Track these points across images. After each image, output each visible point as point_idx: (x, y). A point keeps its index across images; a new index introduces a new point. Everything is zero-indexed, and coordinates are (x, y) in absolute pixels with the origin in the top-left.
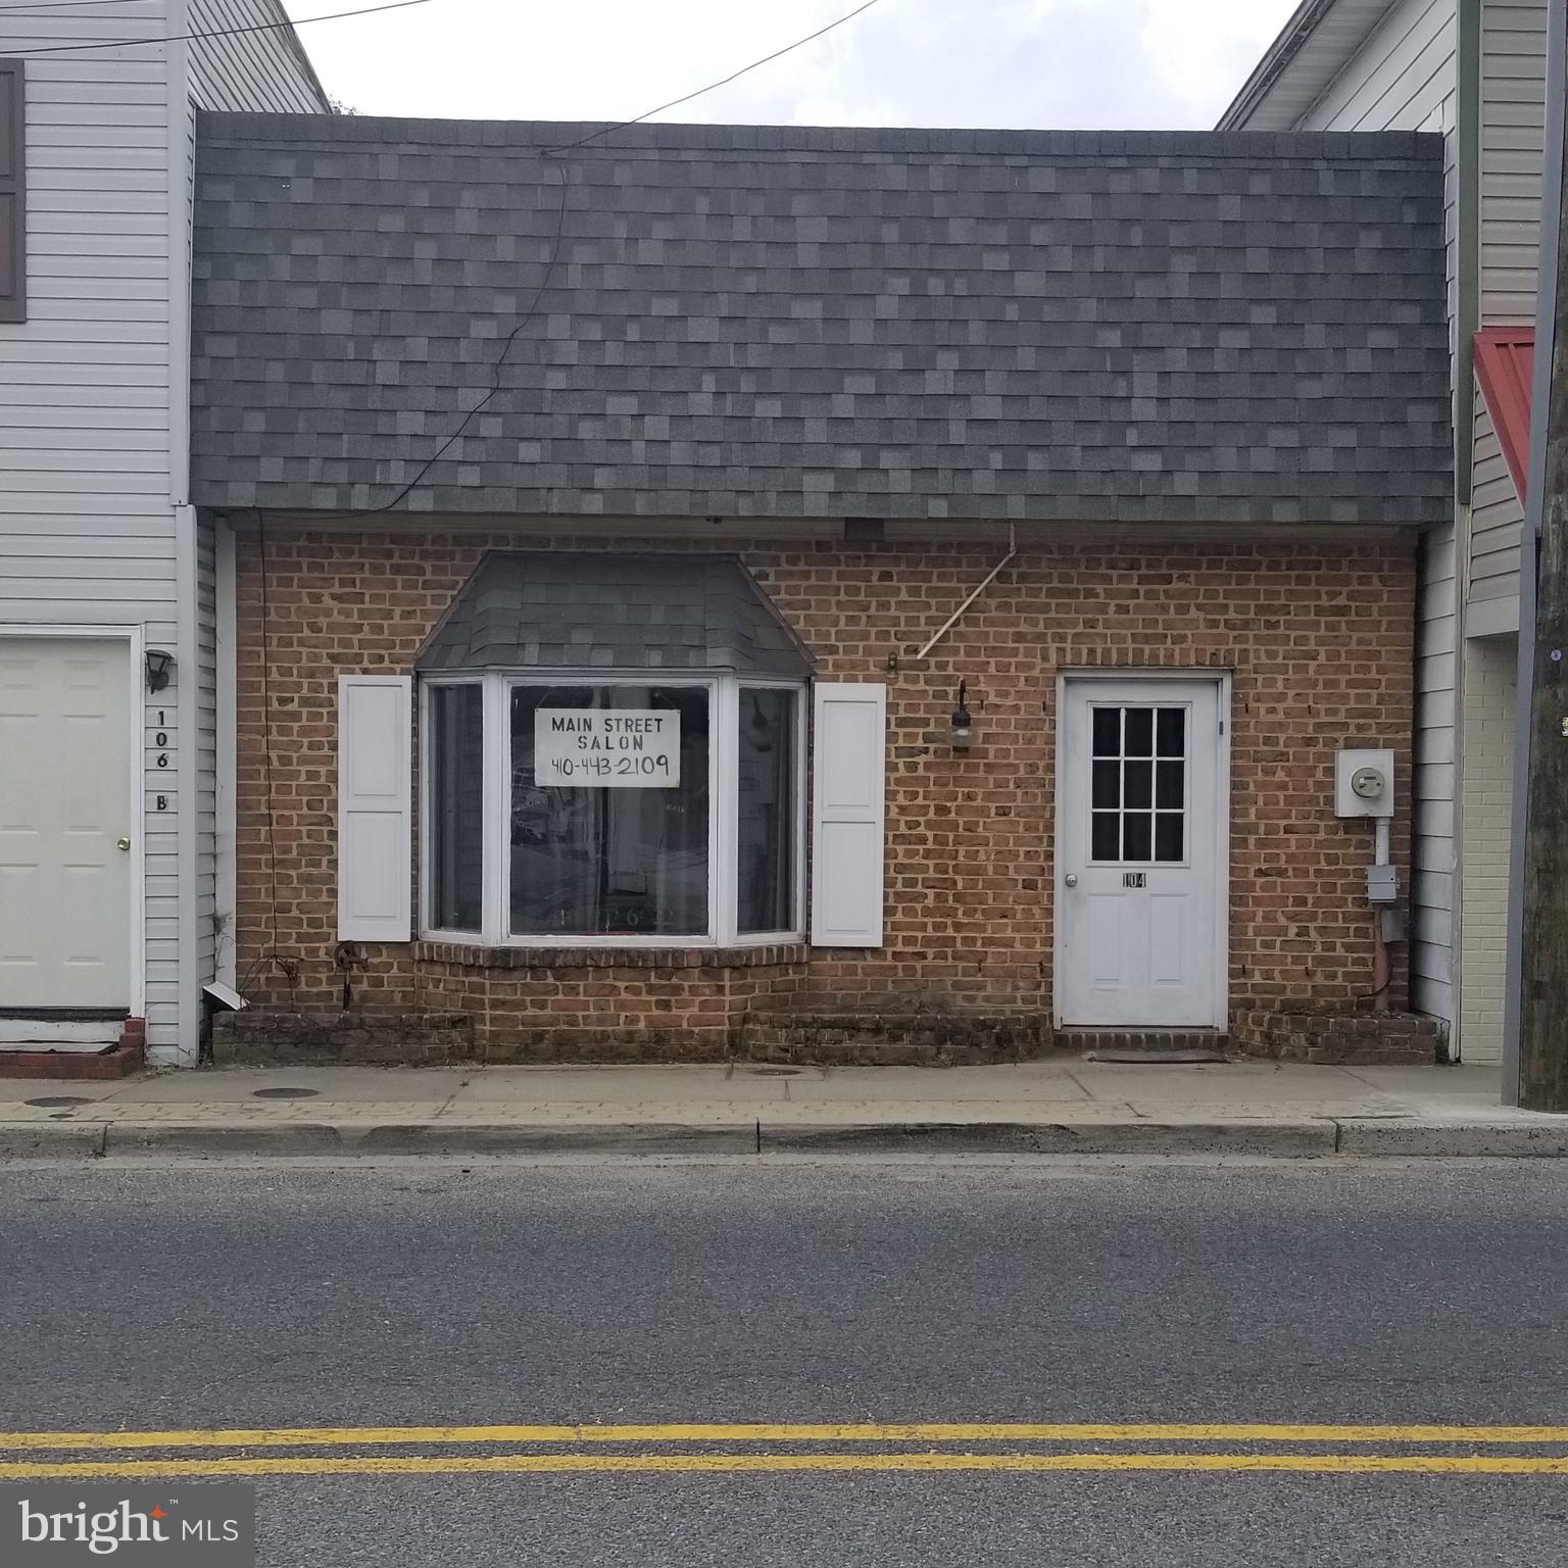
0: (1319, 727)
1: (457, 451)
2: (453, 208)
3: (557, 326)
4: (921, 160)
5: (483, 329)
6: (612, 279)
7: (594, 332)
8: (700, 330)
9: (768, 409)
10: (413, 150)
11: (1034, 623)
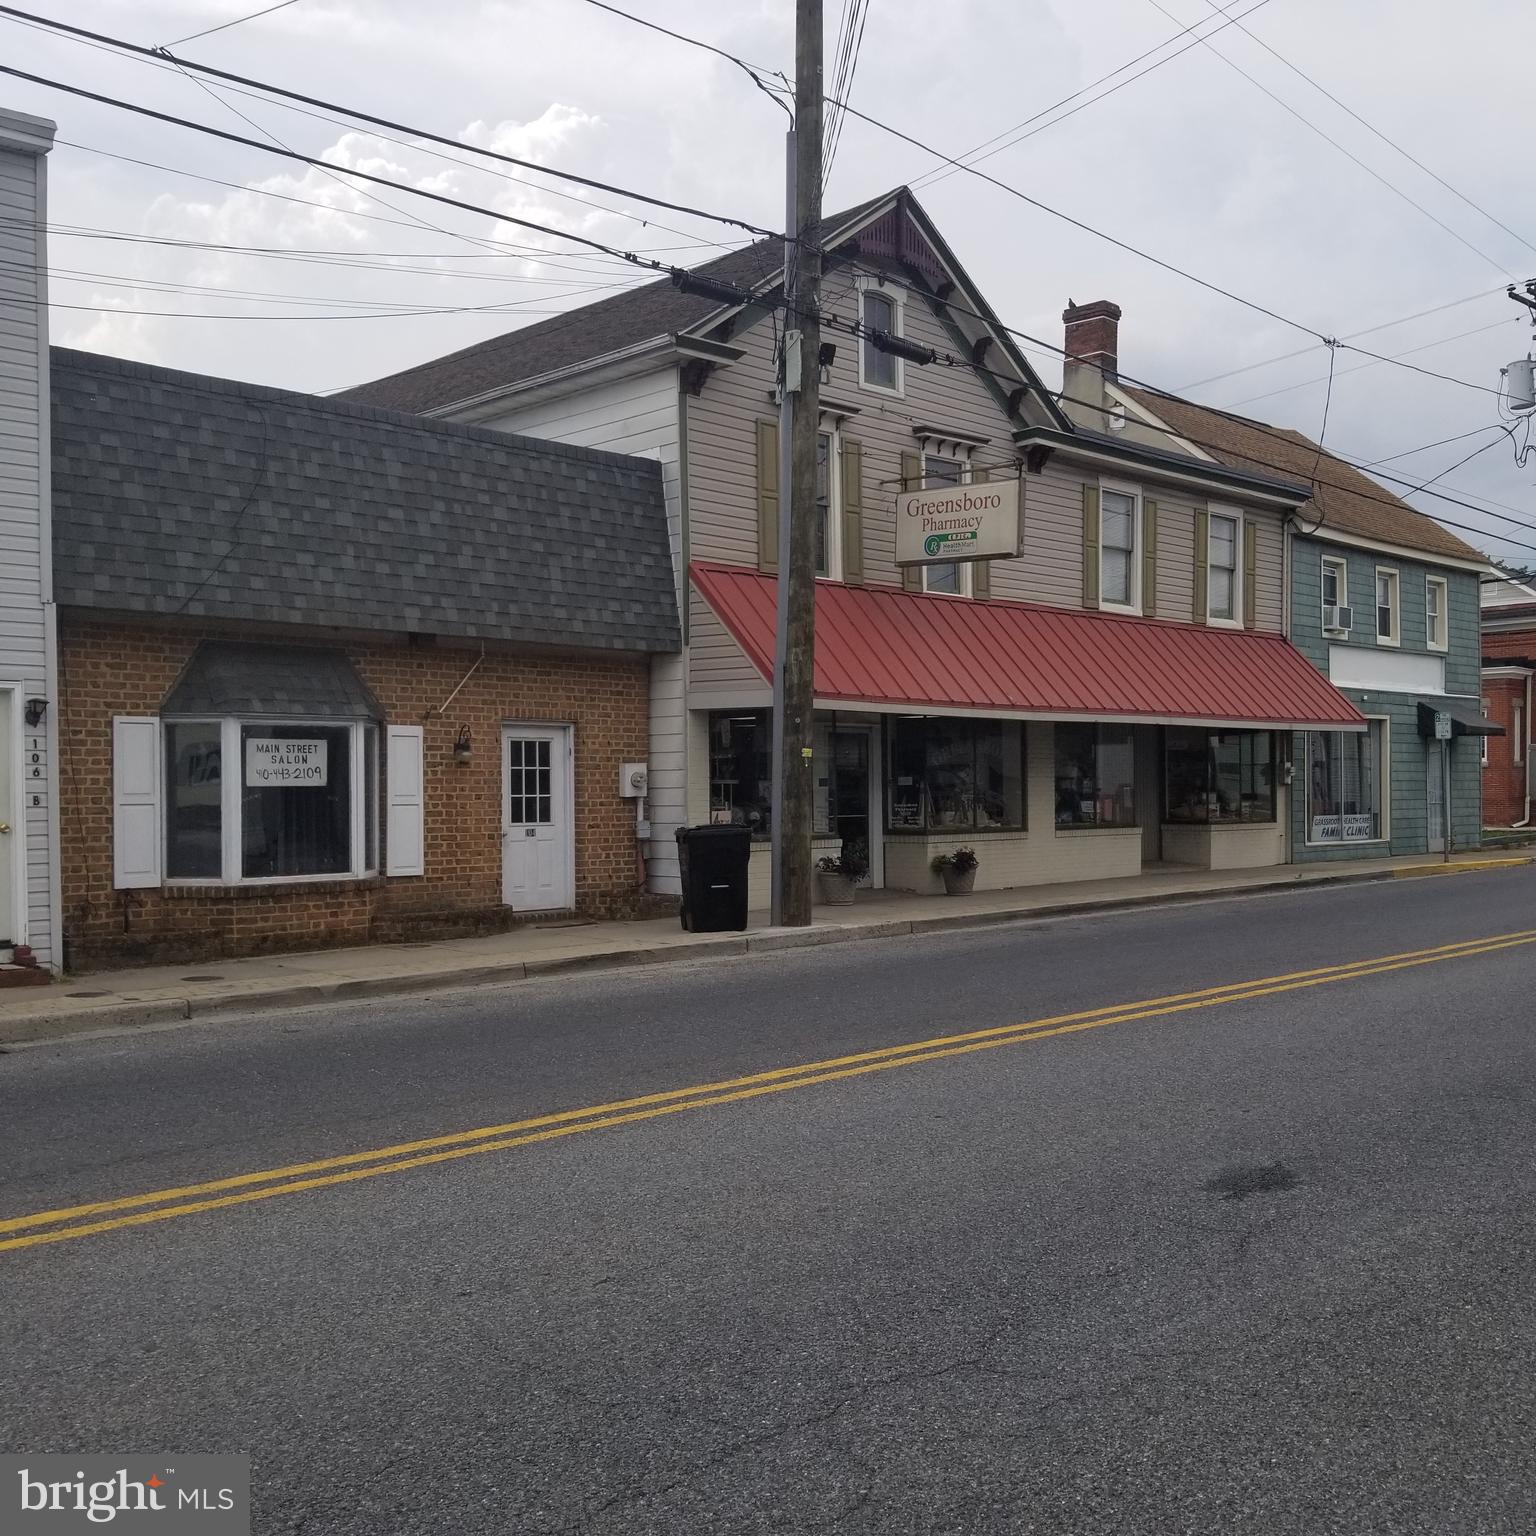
0: (613, 751)
1: (215, 580)
2: (198, 428)
3: (264, 508)
4: (444, 438)
5: (222, 505)
6: (293, 483)
7: (285, 513)
8: (344, 519)
9: (383, 568)
10: (170, 388)
11: (490, 694)
